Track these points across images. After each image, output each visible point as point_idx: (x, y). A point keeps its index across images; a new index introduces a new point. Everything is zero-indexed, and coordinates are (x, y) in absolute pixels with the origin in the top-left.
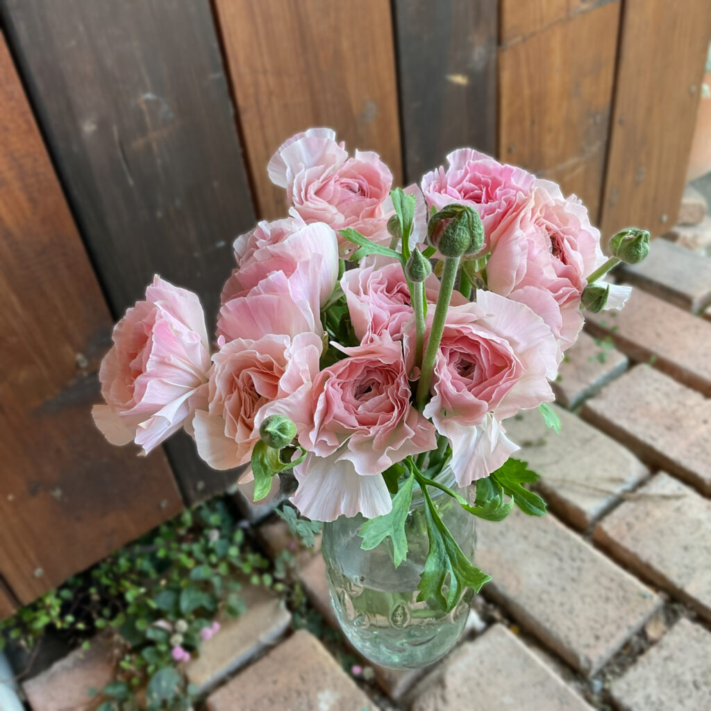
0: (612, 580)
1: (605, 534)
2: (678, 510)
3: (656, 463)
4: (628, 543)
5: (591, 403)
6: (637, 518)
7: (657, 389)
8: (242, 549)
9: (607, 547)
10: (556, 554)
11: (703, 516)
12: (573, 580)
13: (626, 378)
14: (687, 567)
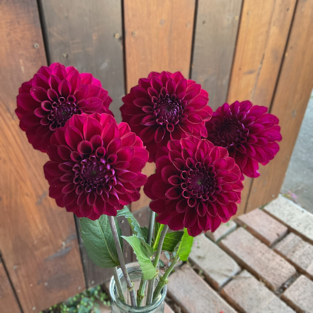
0: (226, 309)
1: (224, 292)
2: (249, 285)
3: (243, 266)
4: (232, 296)
5: (223, 242)
6: (236, 287)
7: (246, 238)
8: (99, 291)
9: (225, 297)
10: (208, 299)
11: (257, 288)
12: (213, 309)
13: (235, 233)
14: (250, 306)
